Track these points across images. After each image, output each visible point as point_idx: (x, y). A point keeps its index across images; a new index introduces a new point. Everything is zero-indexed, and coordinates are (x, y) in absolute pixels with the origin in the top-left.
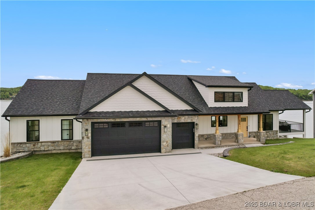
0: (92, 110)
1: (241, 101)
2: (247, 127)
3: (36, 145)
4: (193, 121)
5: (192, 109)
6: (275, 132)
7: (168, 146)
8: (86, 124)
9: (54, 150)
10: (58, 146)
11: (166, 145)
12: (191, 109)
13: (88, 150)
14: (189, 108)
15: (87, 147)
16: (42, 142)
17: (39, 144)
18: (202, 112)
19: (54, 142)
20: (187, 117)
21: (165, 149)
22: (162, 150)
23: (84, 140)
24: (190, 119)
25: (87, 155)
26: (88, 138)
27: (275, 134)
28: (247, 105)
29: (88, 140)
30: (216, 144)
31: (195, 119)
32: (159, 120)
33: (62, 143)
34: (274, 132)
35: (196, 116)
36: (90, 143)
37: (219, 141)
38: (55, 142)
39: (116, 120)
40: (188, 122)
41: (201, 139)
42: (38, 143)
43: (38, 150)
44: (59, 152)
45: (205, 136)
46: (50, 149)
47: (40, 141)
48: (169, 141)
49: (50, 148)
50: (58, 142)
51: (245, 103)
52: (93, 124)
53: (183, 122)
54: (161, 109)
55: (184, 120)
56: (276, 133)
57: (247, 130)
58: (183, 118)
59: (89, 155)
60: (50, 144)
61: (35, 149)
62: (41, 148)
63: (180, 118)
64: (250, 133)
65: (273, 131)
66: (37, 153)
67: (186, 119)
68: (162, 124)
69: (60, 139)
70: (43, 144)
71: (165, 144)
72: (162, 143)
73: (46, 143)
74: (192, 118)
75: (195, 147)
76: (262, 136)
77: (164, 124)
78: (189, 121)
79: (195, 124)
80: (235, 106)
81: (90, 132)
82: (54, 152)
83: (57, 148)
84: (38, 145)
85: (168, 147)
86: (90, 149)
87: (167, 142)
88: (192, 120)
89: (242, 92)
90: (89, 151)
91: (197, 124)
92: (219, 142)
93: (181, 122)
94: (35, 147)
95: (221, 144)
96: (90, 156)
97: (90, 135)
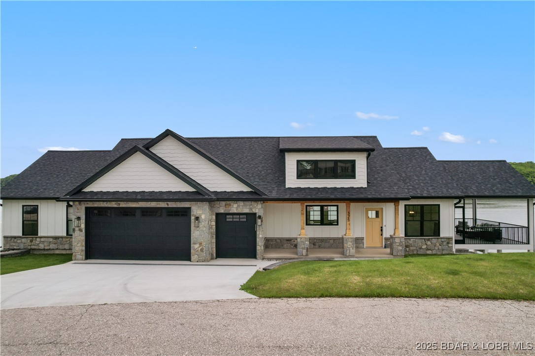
0: (87, 190)
1: (353, 176)
2: (382, 227)
3: (34, 241)
4: (254, 211)
5: (252, 190)
6: (445, 240)
7: (202, 250)
8: (78, 209)
9: (57, 249)
10: (63, 244)
11: (200, 249)
12: (249, 189)
13: (81, 248)
14: (246, 189)
15: (79, 245)
16: (41, 237)
17: (38, 239)
18: (266, 195)
19: (57, 238)
20: (243, 204)
21: (197, 255)
22: (192, 257)
23: (76, 233)
24: (248, 207)
25: (79, 257)
26: (81, 230)
27: (445, 244)
28: (365, 185)
29: (81, 233)
30: (299, 254)
31: (257, 208)
32: (187, 206)
33: (67, 240)
34: (443, 240)
35: (259, 202)
36: (84, 238)
37: (304, 249)
38: (59, 238)
39: (120, 205)
40: (244, 212)
41: (285, 245)
42: (36, 238)
43: (36, 247)
44: (64, 252)
45: (292, 241)
46: (52, 248)
47: (39, 235)
48: (205, 243)
49: (52, 246)
50: (62, 237)
51: (360, 180)
52: (88, 210)
53: (236, 212)
54: (191, 189)
55: (237, 209)
56: (448, 243)
57: (382, 235)
58: (235, 206)
59: (81, 256)
60: (51, 240)
61: (33, 247)
62: (40, 245)
63: (230, 205)
64: (386, 239)
65: (441, 238)
66: (35, 252)
67: (241, 207)
68: (192, 214)
69: (65, 234)
70: (42, 240)
71: (197, 246)
72: (192, 245)
73: (46, 239)
74: (251, 206)
75: (257, 256)
76: (398, 244)
77: (195, 213)
78: (246, 211)
79: (257, 216)
80: (338, 186)
81: (84, 221)
82: (57, 252)
83: (60, 247)
84: (36, 240)
85: (203, 252)
86: (84, 248)
87: (200, 244)
88: (251, 209)
89: (355, 160)
90: (82, 251)
91: (260, 217)
92: (304, 252)
93: (231, 212)
94: (33, 243)
95: (307, 255)
96: (84, 257)
97: (83, 226)
